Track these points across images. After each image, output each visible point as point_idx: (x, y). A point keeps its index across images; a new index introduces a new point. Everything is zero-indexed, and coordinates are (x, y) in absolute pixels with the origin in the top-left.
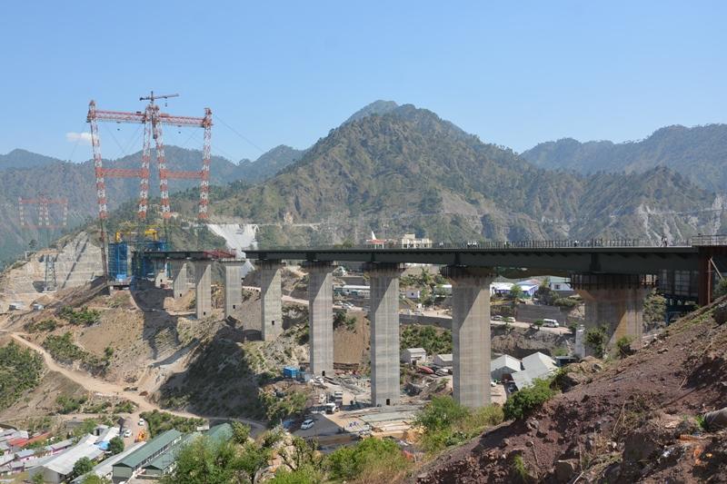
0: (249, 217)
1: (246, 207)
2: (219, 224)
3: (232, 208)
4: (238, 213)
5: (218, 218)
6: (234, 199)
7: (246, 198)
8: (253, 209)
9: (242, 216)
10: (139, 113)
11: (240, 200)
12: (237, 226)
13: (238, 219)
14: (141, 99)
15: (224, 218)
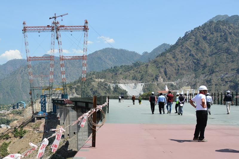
0: (140, 80)
1: (139, 75)
2: (124, 83)
3: (131, 76)
4: (134, 78)
5: (124, 81)
6: (133, 71)
7: (139, 70)
8: (142, 76)
9: (136, 80)
10: (48, 26)
11: (136, 72)
12: (133, 84)
13: (134, 81)
14: (50, 18)
15: (127, 81)
